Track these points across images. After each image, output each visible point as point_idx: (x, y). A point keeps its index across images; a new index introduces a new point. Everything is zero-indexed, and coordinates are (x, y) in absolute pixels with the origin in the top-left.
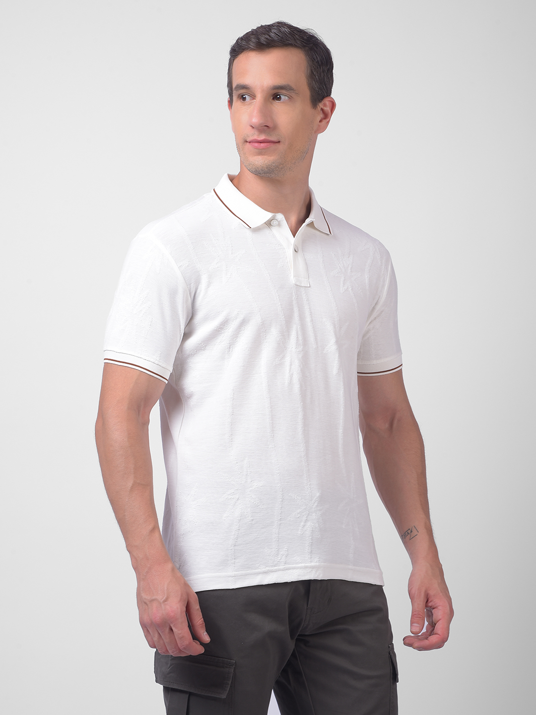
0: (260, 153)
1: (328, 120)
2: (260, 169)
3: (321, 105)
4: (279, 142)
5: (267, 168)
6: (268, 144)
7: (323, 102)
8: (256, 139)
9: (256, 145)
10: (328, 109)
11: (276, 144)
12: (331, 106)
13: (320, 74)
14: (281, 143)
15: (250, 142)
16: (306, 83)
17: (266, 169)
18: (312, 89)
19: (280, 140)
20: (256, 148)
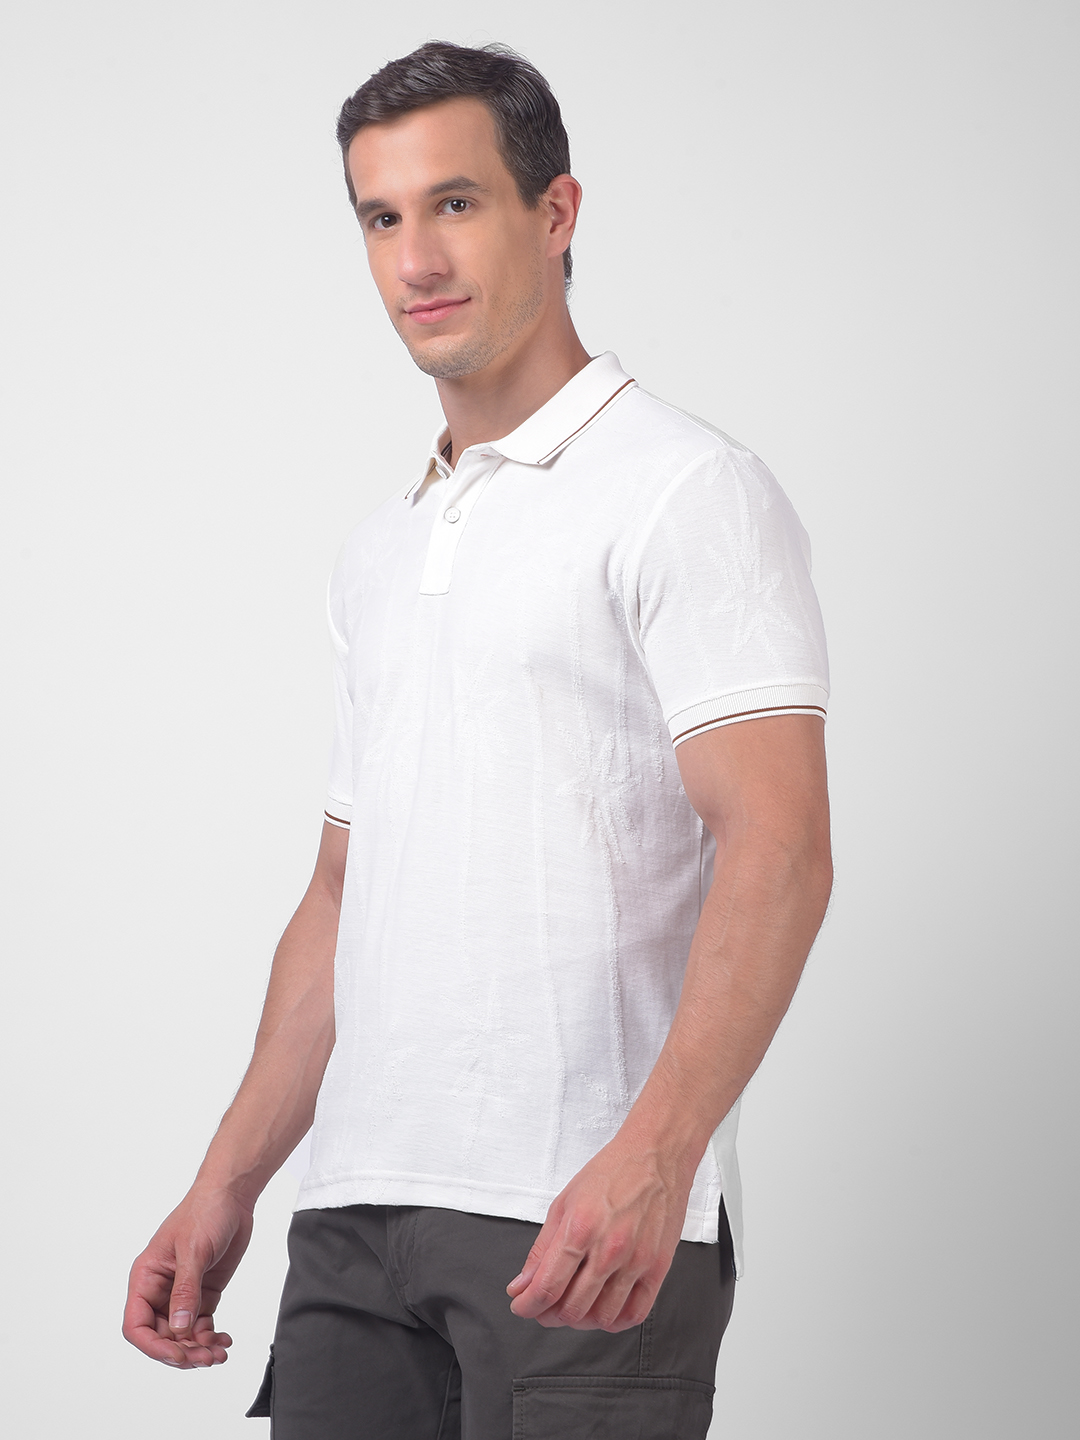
0: (435, 331)
1: (569, 223)
2: (440, 365)
3: (547, 198)
4: (469, 299)
5: (454, 360)
6: (446, 309)
7: (550, 192)
8: (420, 306)
9: (424, 315)
10: (564, 201)
11: (464, 305)
12: (572, 192)
13: (530, 138)
14: (473, 301)
15: (410, 313)
16: (501, 164)
17: (453, 363)
18: (517, 172)
19: (471, 295)
20: (424, 323)
